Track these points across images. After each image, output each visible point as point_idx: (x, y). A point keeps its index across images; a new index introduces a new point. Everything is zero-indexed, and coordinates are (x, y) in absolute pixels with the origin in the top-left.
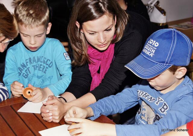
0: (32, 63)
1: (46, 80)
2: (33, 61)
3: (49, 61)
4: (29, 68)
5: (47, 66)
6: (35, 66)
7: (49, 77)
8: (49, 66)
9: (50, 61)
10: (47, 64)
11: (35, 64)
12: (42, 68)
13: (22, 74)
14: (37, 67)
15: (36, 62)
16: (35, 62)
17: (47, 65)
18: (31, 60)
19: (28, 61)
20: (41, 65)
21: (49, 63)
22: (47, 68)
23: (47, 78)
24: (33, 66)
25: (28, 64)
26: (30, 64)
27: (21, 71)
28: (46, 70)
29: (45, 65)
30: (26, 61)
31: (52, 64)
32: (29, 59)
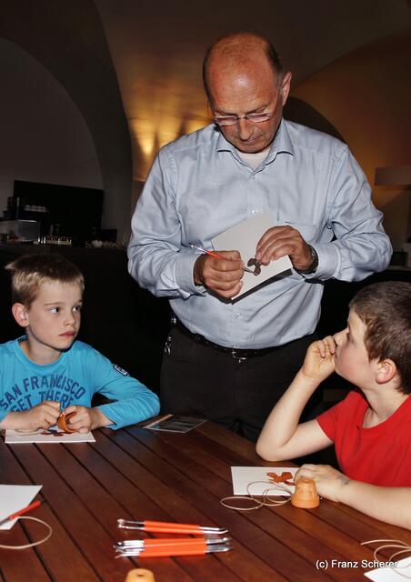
0: (38, 387)
2: (43, 383)
3: (76, 385)
4: (30, 396)
5: (73, 396)
6: (44, 392)
8: (76, 396)
9: (78, 385)
10: (73, 391)
11: (45, 388)
12: (60, 399)
13: (10, 406)
14: (48, 397)
17: (72, 393)
18: (37, 380)
19: (29, 382)
20: (58, 393)
21: (76, 389)
22: (72, 399)
24: (39, 393)
25: (29, 388)
26: (33, 388)
27: (9, 401)
29: (68, 393)
30: (24, 382)
31: (82, 391)
32: (32, 378)
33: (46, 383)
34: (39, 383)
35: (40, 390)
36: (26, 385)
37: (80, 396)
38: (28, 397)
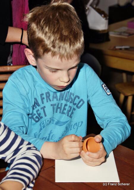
0: (50, 101)
1: (71, 127)
2: (53, 97)
3: (77, 98)
4: (45, 107)
5: (75, 107)
6: (55, 105)
7: (76, 123)
8: (77, 106)
9: (79, 98)
10: (75, 102)
11: (55, 102)
12: (67, 110)
14: (58, 108)
15: (57, 100)
16: (55, 100)
18: (49, 95)
19: (44, 96)
21: (77, 101)
22: (74, 109)
23: (73, 124)
24: (51, 105)
25: (45, 100)
26: (47, 102)
28: (72, 113)
29: (71, 105)
30: (41, 97)
31: (82, 102)
32: (46, 93)
33: (56, 97)
34: (51, 98)
35: (52, 103)
36: (42, 99)
37: (81, 106)
38: (43, 108)
